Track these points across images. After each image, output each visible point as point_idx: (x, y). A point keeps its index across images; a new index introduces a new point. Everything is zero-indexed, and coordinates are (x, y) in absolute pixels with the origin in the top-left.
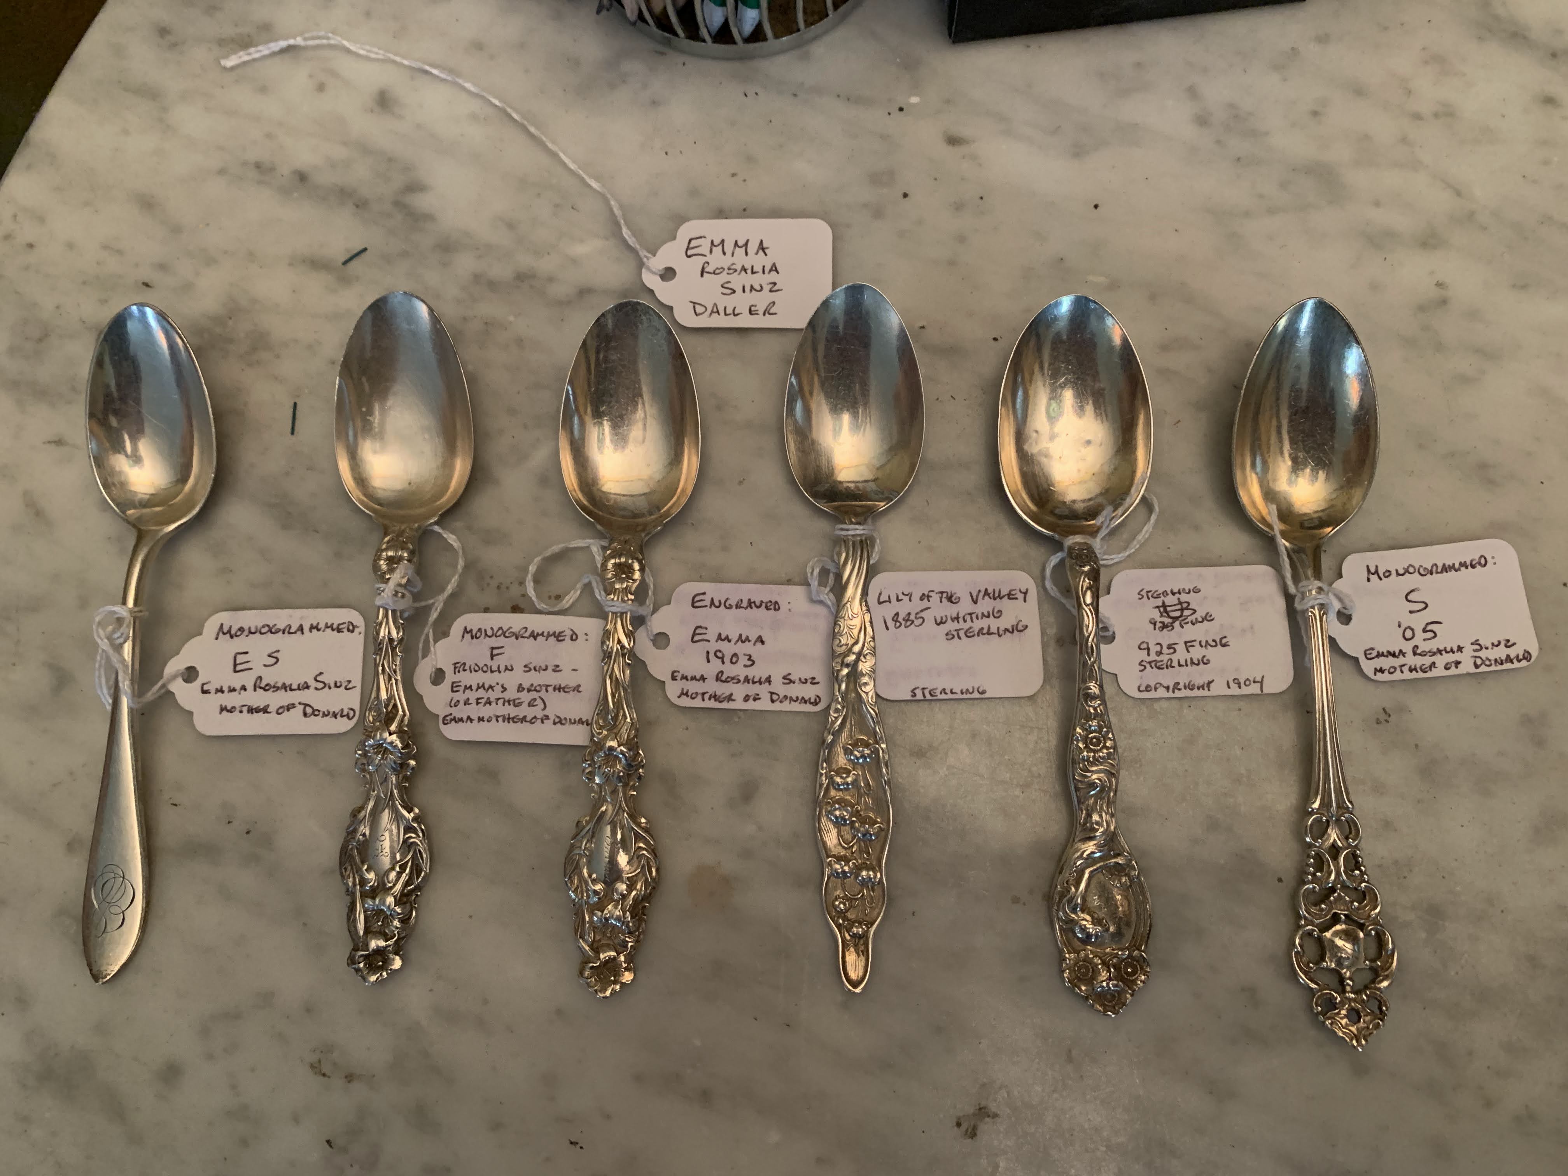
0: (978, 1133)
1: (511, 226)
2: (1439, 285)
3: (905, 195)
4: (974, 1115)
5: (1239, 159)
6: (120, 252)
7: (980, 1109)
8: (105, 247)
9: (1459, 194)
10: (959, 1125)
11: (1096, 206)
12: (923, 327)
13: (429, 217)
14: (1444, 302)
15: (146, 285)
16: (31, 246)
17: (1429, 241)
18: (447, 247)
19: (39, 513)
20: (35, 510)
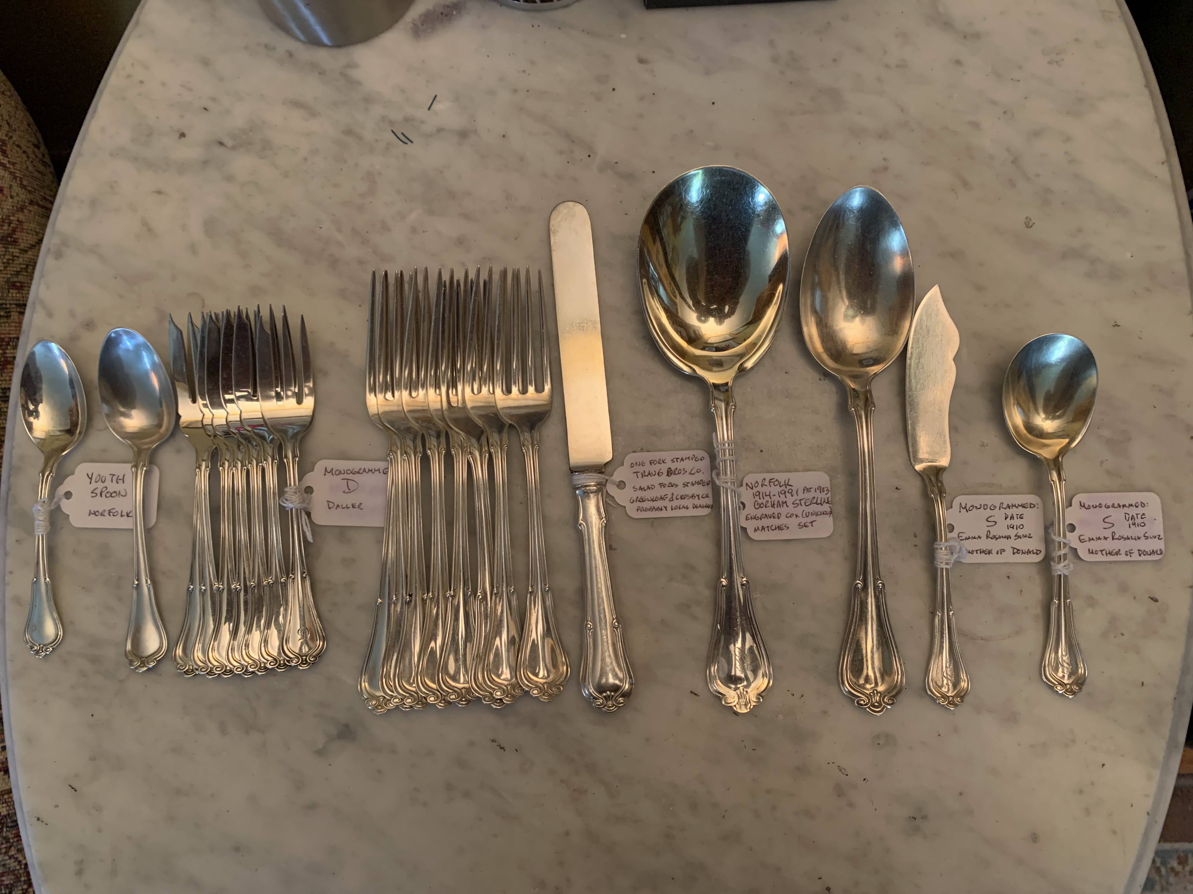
1: (403, 91)
2: (885, 159)
3: (614, 89)
5: (791, 83)
6: (190, 90)
8: (182, 86)
9: (902, 110)
12: (617, 163)
13: (359, 83)
14: (886, 169)
15: (205, 109)
16: (142, 82)
17: (883, 135)
18: (368, 100)
19: (150, 230)
20: (148, 228)
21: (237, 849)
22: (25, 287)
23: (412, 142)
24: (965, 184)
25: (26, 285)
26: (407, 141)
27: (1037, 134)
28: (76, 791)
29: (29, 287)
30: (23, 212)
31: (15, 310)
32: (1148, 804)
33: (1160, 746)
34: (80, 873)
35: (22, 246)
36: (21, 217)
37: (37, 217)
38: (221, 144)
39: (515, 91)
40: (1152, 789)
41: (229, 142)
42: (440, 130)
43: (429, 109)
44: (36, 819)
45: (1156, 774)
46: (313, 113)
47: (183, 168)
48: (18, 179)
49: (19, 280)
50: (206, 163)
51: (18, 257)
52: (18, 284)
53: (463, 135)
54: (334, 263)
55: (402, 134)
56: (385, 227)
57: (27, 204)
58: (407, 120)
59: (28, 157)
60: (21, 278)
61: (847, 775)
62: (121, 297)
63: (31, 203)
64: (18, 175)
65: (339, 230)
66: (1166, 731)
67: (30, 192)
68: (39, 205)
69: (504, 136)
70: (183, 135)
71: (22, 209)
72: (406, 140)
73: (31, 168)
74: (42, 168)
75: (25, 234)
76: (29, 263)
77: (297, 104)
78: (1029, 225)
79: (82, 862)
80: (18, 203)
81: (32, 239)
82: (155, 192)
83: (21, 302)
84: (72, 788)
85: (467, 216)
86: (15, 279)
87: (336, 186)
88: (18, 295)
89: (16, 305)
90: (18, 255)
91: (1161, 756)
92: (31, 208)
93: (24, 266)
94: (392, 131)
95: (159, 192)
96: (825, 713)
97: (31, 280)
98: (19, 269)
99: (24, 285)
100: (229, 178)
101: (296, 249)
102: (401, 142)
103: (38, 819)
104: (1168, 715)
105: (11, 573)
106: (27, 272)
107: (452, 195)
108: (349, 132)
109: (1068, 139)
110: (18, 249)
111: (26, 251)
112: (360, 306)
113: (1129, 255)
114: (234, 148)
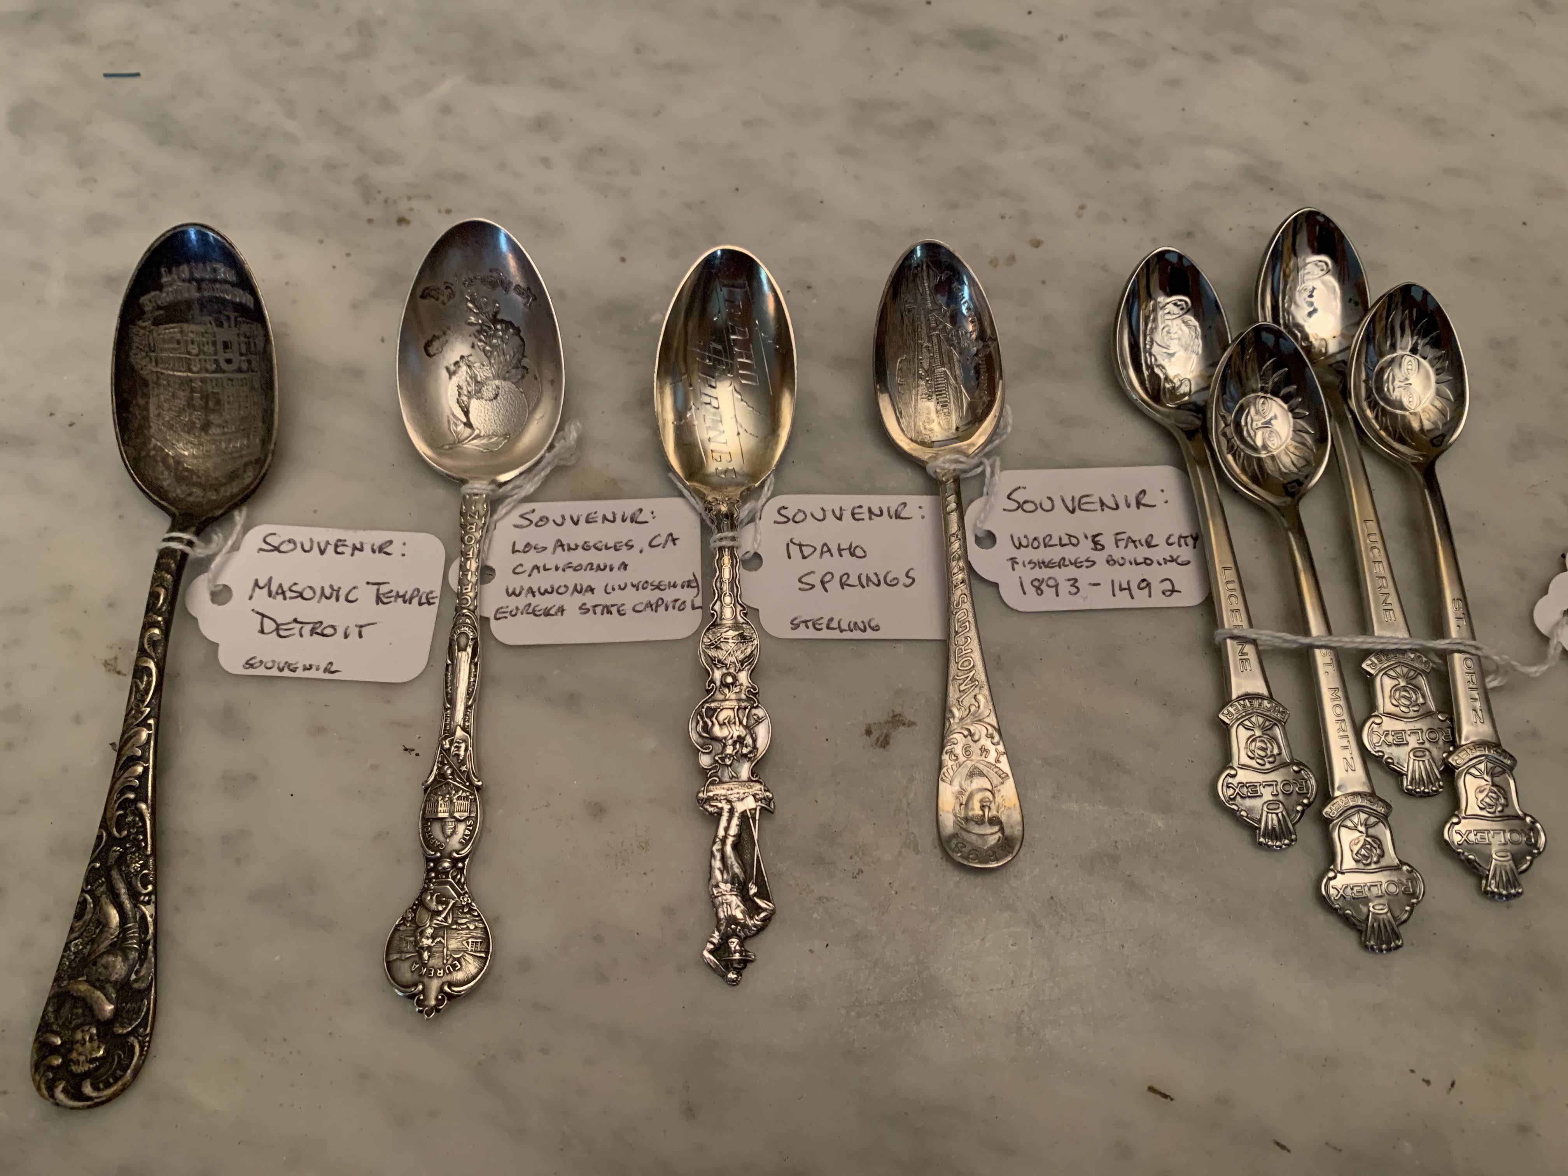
56: (387, 105)
65: (291, 114)
85: (556, 83)
87: (294, 43)
100: (78, 39)
101: (195, 148)
107: (524, 50)
112: (321, 242)
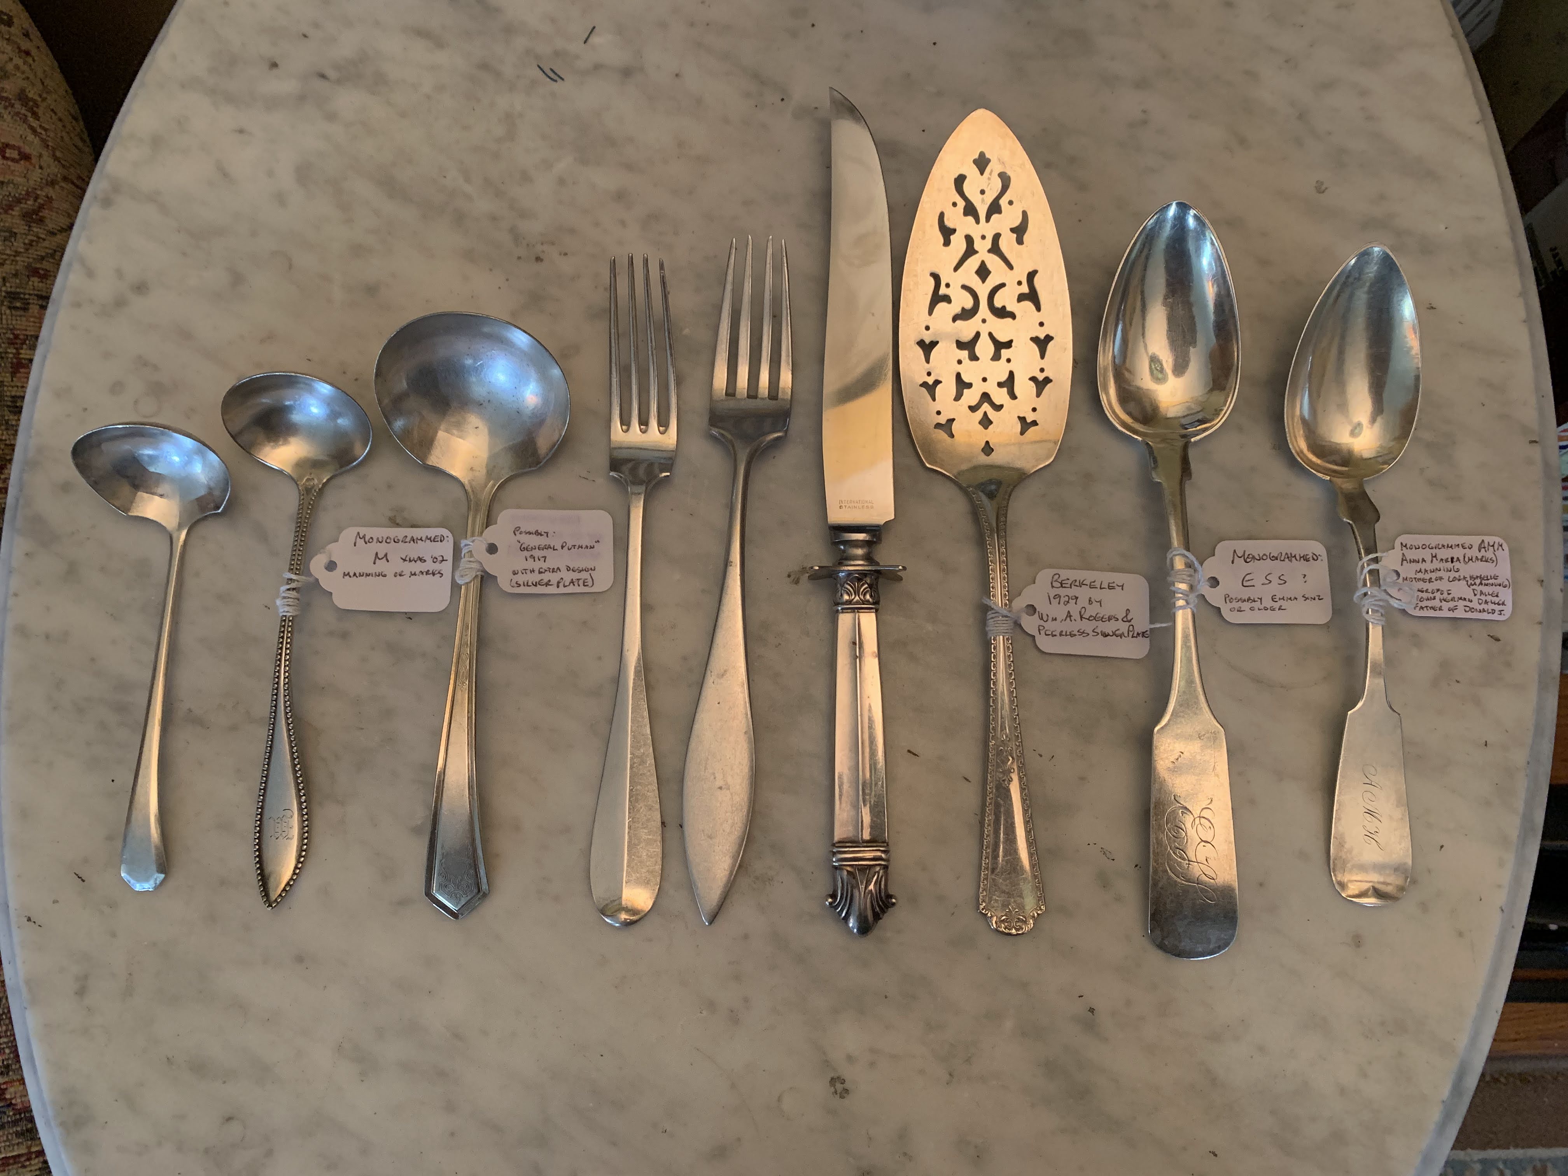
0: (801, 581)
1: (553, 21)
2: (1144, 112)
3: (813, 25)
4: (798, 571)
5: (1029, 23)
6: (288, 13)
7: (803, 568)
8: (278, 9)
9: (1164, 57)
10: (789, 576)
11: (935, 44)
12: (816, 108)
13: (498, 10)
14: (1145, 122)
15: (305, 36)
17: (1141, 84)
18: (509, 30)
19: (225, 175)
20: (224, 173)
21: (299, 959)
22: (50, 276)
23: (562, 79)
24: (1243, 142)
25: (52, 273)
26: (556, 78)
27: (1327, 86)
28: (83, 881)
29: (55, 277)
30: (54, 188)
31: (35, 302)
32: (1501, 898)
33: (1512, 826)
34: (81, 992)
35: (51, 226)
36: (50, 192)
37: (70, 197)
38: (323, 76)
39: (692, 24)
40: (1505, 876)
41: (331, 73)
42: (598, 67)
43: (585, 42)
44: (26, 919)
45: (1510, 858)
46: (439, 44)
47: (272, 103)
48: (50, 148)
49: (43, 266)
50: (302, 98)
51: (44, 240)
52: (42, 272)
53: (627, 73)
54: (460, 219)
55: (552, 70)
57: (59, 180)
58: (557, 54)
59: (64, 126)
60: (45, 265)
61: (1113, 860)
62: (184, 254)
63: (65, 179)
64: (50, 144)
66: (1520, 805)
67: (64, 166)
68: (73, 183)
69: (677, 75)
70: (274, 65)
71: (52, 183)
72: (554, 76)
73: (67, 139)
74: (80, 144)
75: (54, 214)
76: (57, 249)
77: (422, 33)
78: (1320, 189)
79: (86, 977)
80: (48, 175)
81: (63, 221)
82: (236, 131)
83: (44, 294)
84: (79, 877)
86: (38, 266)
88: (40, 284)
89: (37, 295)
90: (43, 236)
91: (1514, 834)
92: (63, 184)
93: (50, 251)
94: (539, 66)
95: (241, 131)
96: (1082, 779)
97: (58, 269)
98: (43, 254)
99: (49, 274)
102: (548, 80)
103: (29, 919)
104: (1521, 785)
105: (16, 595)
106: (54, 259)
108: (484, 66)
109: (1364, 93)
110: (44, 229)
111: (53, 234)
113: (1442, 227)
114: (339, 82)
